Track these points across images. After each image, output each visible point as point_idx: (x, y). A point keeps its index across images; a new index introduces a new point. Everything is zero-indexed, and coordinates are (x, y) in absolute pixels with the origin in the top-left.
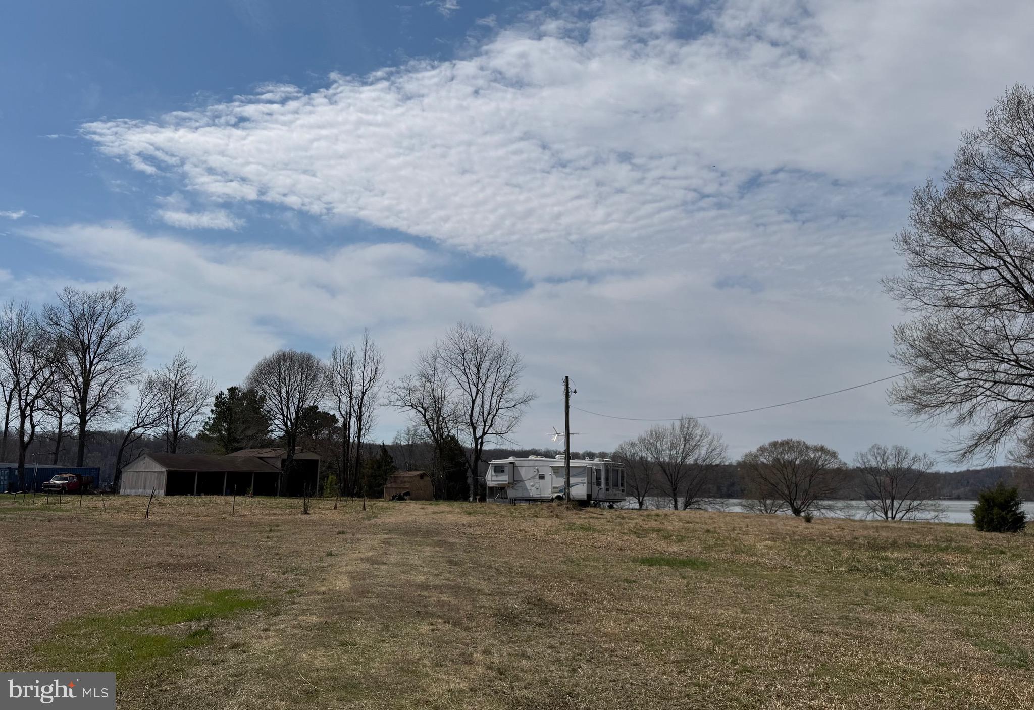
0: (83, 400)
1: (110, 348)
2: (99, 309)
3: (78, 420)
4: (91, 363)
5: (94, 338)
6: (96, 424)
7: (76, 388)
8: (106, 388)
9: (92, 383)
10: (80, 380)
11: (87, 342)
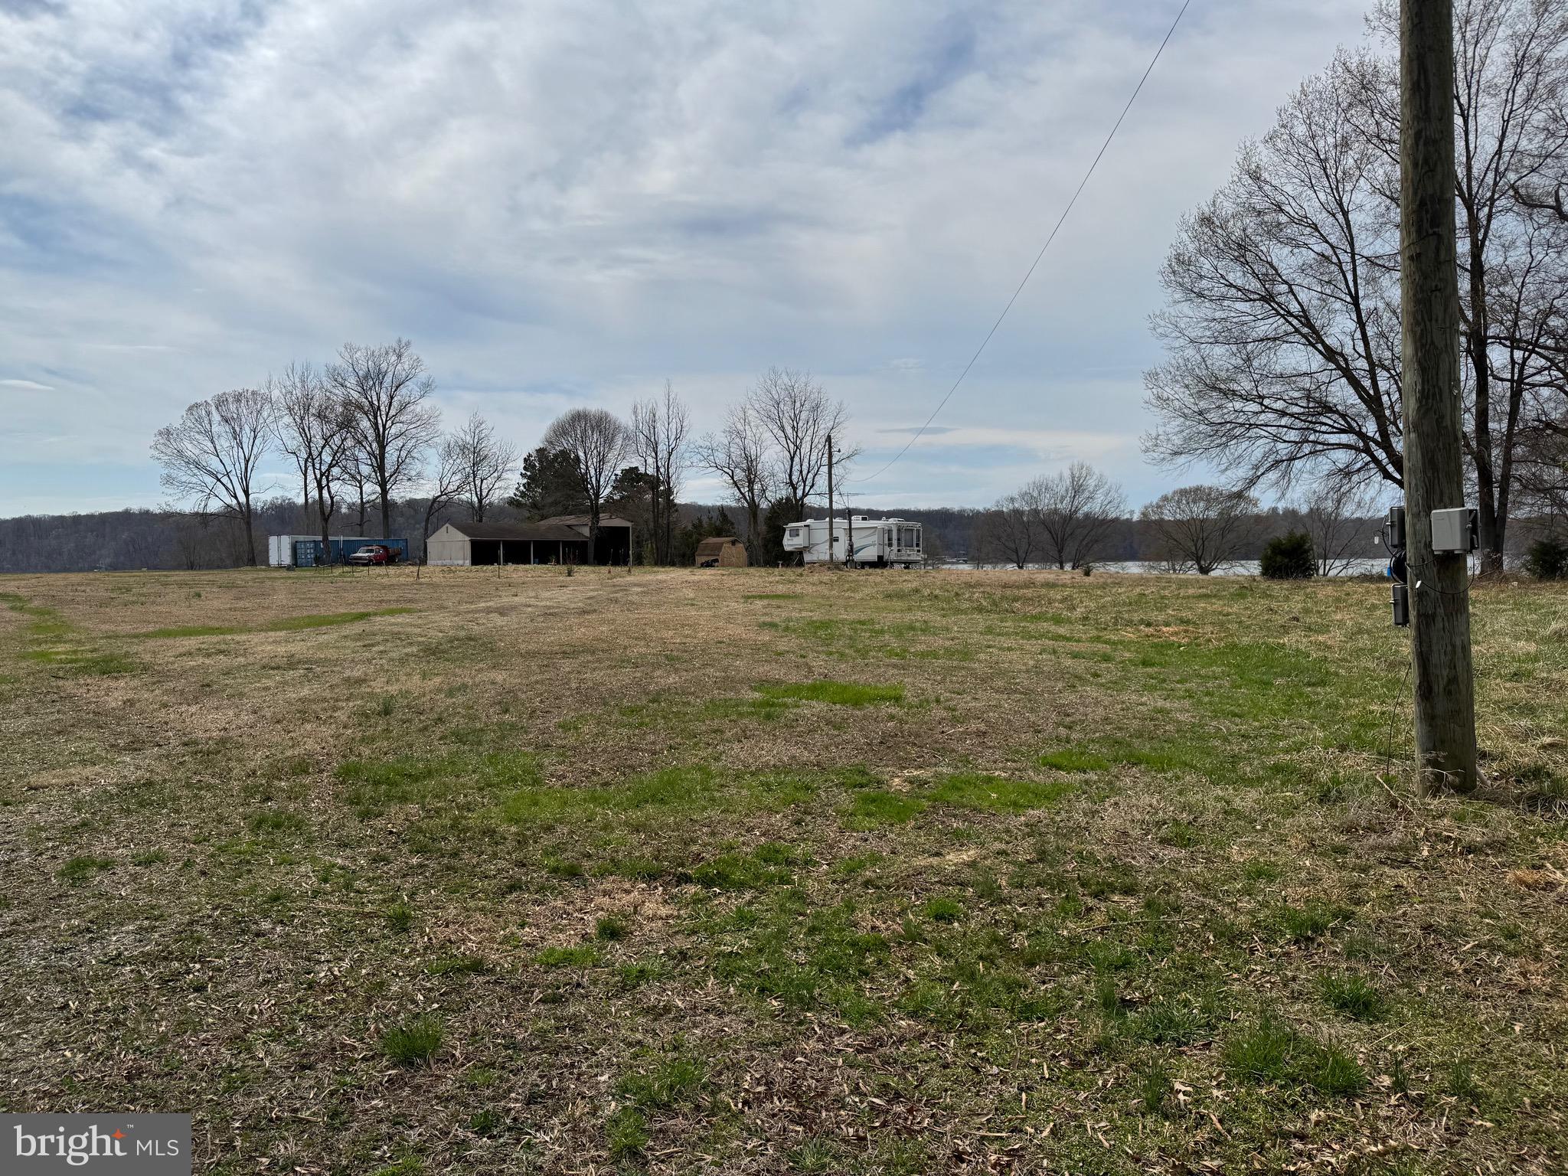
0: (381, 468)
1: (402, 409)
2: (384, 366)
3: (378, 489)
4: (384, 426)
5: (384, 398)
6: (399, 493)
7: (371, 454)
8: (404, 454)
9: (387, 449)
10: (375, 445)
11: (376, 403)
